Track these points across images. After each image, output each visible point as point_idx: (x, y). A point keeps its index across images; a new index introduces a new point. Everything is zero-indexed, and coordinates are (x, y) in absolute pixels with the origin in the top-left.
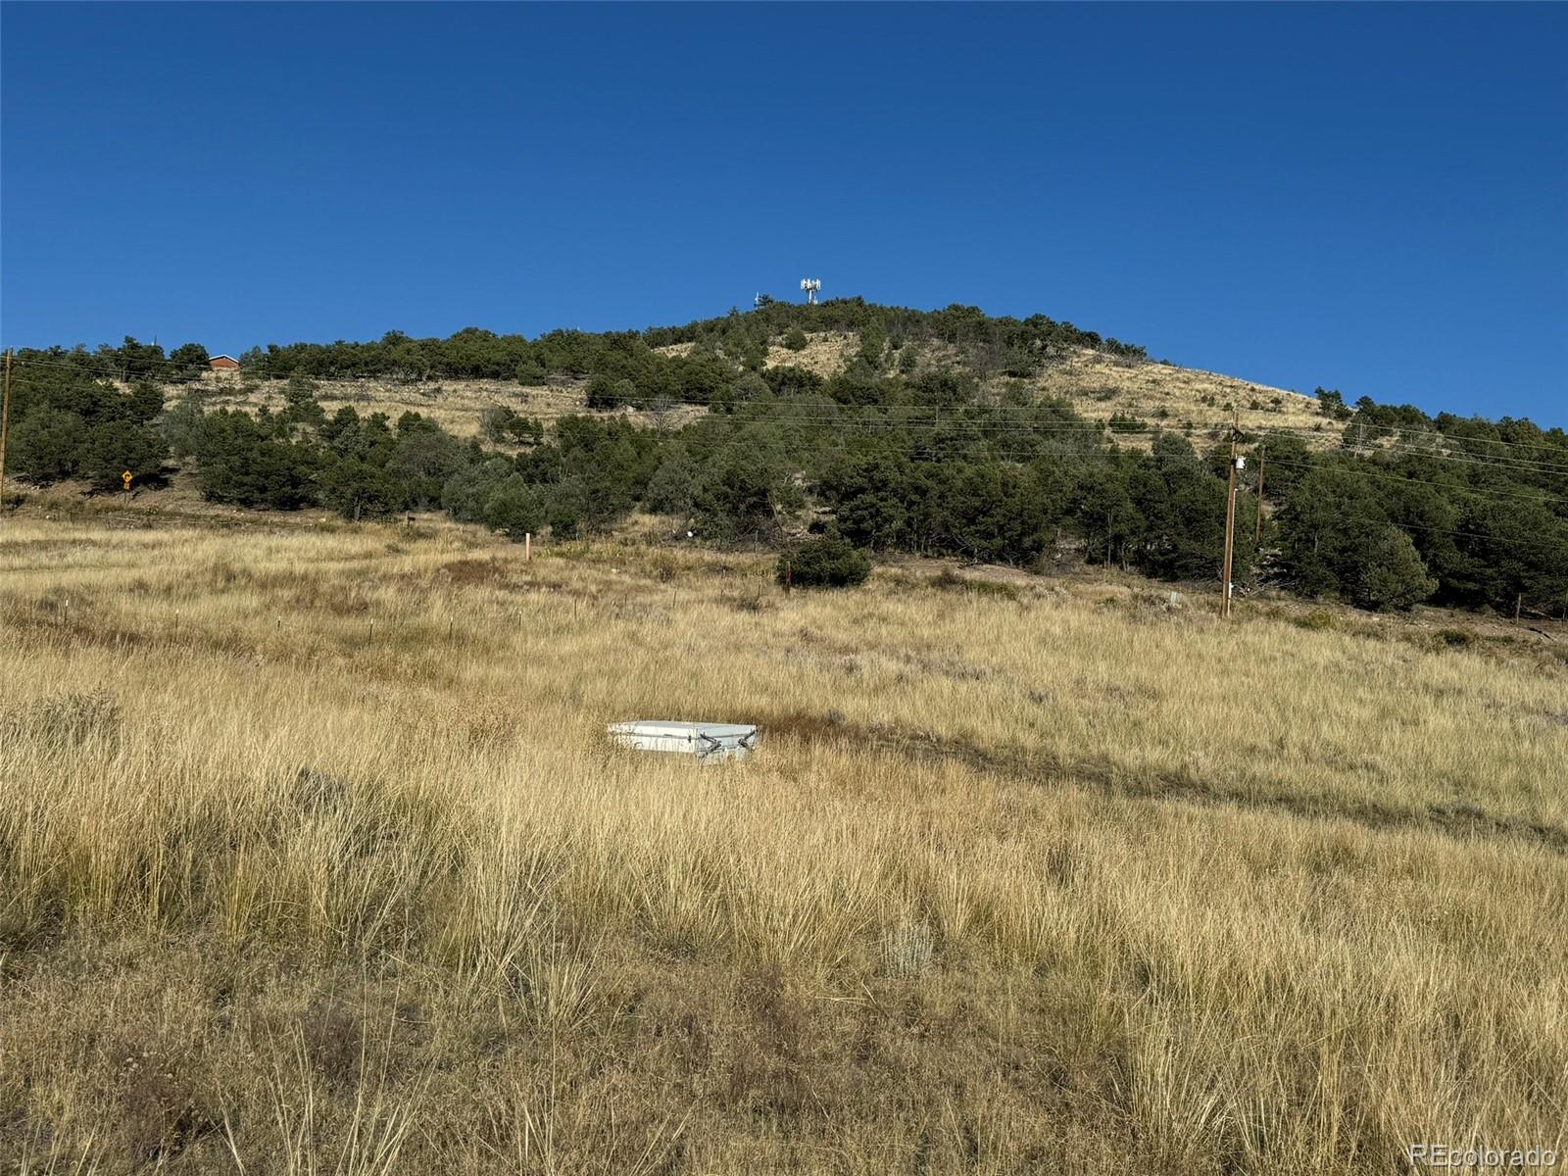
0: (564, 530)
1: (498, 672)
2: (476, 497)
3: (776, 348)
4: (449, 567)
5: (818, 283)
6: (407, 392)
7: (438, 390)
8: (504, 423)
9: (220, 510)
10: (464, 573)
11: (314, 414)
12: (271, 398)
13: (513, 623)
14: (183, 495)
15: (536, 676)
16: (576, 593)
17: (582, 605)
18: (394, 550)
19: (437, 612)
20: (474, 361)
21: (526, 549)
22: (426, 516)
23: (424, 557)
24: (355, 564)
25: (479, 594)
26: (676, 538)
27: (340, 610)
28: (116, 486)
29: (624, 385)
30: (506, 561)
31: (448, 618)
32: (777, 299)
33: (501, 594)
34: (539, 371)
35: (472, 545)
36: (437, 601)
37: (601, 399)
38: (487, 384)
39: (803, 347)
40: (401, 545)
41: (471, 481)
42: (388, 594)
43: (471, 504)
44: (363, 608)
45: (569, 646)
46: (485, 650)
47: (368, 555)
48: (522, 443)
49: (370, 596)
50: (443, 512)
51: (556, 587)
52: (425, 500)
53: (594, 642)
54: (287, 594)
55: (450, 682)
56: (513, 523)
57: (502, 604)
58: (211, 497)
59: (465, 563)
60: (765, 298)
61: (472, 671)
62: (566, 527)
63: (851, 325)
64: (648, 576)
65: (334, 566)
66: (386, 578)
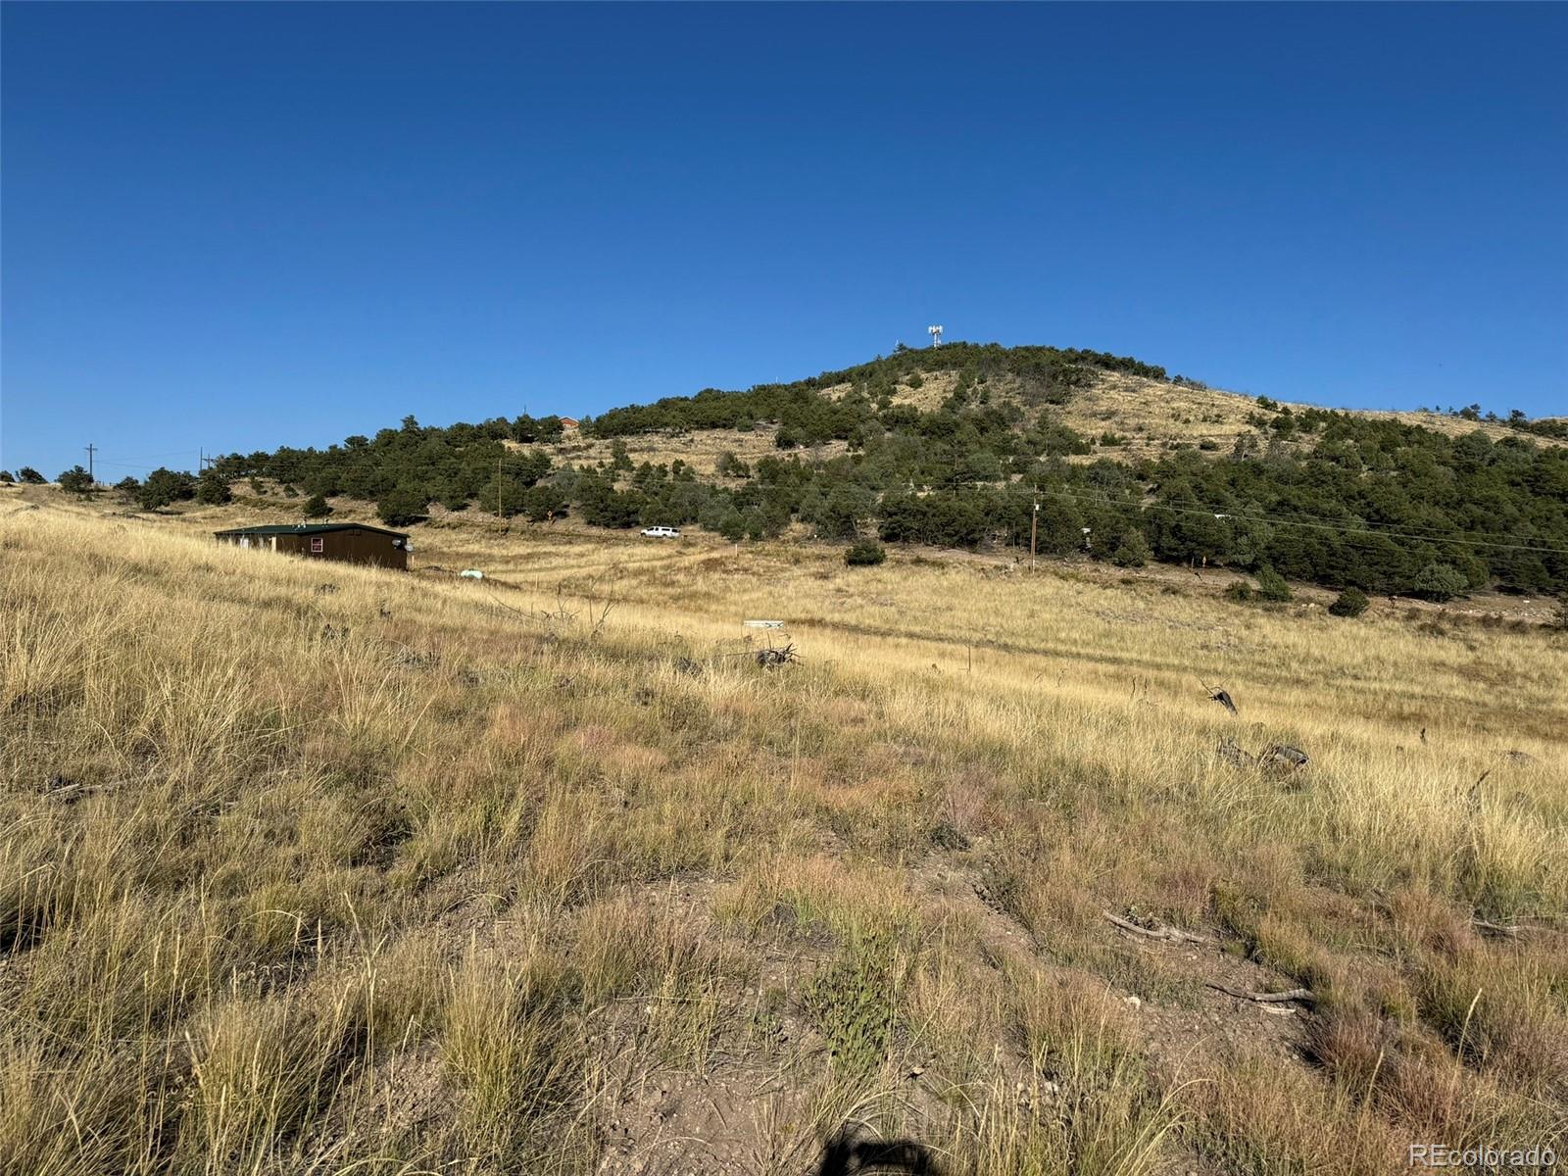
0: (756, 537)
1: (721, 608)
2: (714, 518)
3: (903, 387)
4: (704, 562)
5: (940, 328)
6: (675, 443)
7: (692, 441)
8: (730, 465)
9: (595, 531)
10: (710, 565)
11: (628, 466)
12: (600, 453)
13: (727, 589)
14: (575, 523)
15: (733, 608)
16: (753, 574)
17: (754, 580)
18: (680, 553)
19: (701, 585)
20: (711, 419)
21: (735, 549)
22: (691, 528)
23: (695, 556)
24: (665, 562)
25: (715, 576)
26: (809, 539)
27: (666, 585)
28: (544, 518)
29: (797, 432)
30: (726, 557)
31: (705, 589)
32: (909, 347)
33: (724, 576)
34: (749, 422)
35: (712, 549)
36: (700, 579)
37: (784, 442)
38: (719, 433)
39: (920, 386)
40: (683, 551)
41: (712, 507)
42: (681, 577)
43: (712, 521)
44: (672, 584)
45: (746, 597)
46: (717, 600)
47: (669, 557)
48: (739, 476)
49: (675, 578)
50: (698, 525)
51: (746, 570)
52: (689, 519)
53: (755, 595)
54: (645, 578)
55: (706, 611)
56: (732, 532)
57: (724, 579)
58: (591, 523)
59: (709, 560)
60: (901, 345)
61: (713, 607)
62: (756, 535)
63: (955, 365)
64: (789, 562)
65: (658, 563)
66: (679, 570)
